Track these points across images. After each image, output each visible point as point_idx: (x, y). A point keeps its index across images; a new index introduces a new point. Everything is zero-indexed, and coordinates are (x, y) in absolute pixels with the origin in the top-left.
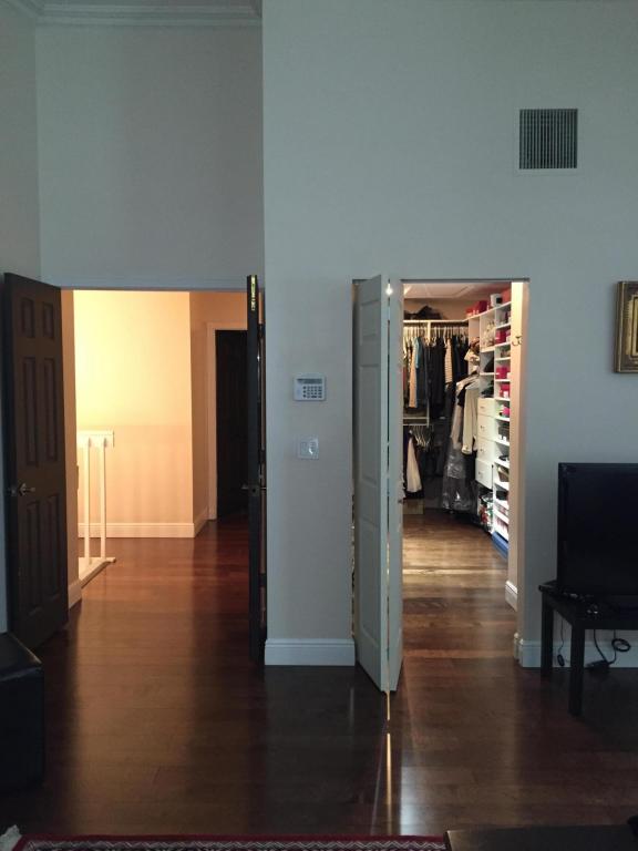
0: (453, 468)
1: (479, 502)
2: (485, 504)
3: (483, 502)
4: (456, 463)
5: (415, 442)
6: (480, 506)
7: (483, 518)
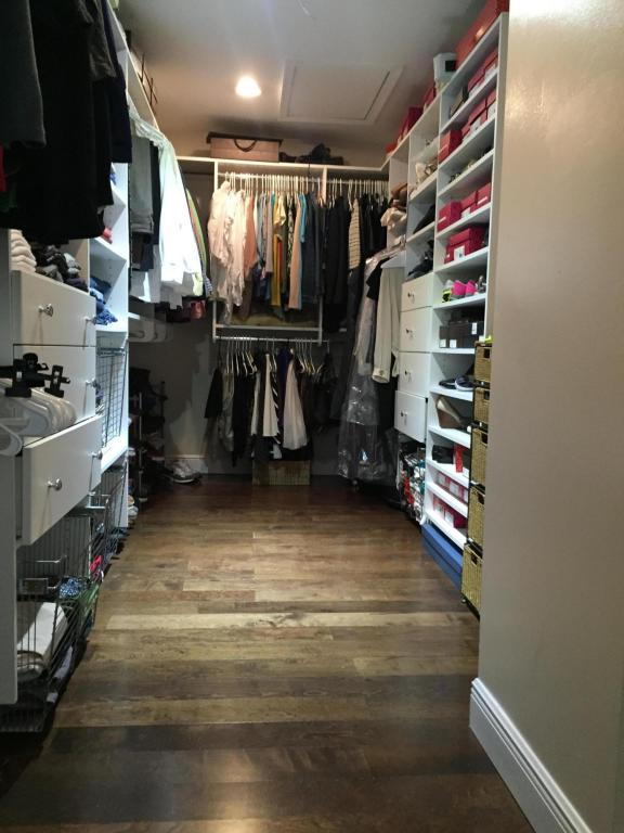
0: (357, 409)
1: (400, 465)
2: (411, 471)
3: (406, 467)
4: (362, 400)
5: (298, 367)
6: (401, 473)
7: (405, 494)
